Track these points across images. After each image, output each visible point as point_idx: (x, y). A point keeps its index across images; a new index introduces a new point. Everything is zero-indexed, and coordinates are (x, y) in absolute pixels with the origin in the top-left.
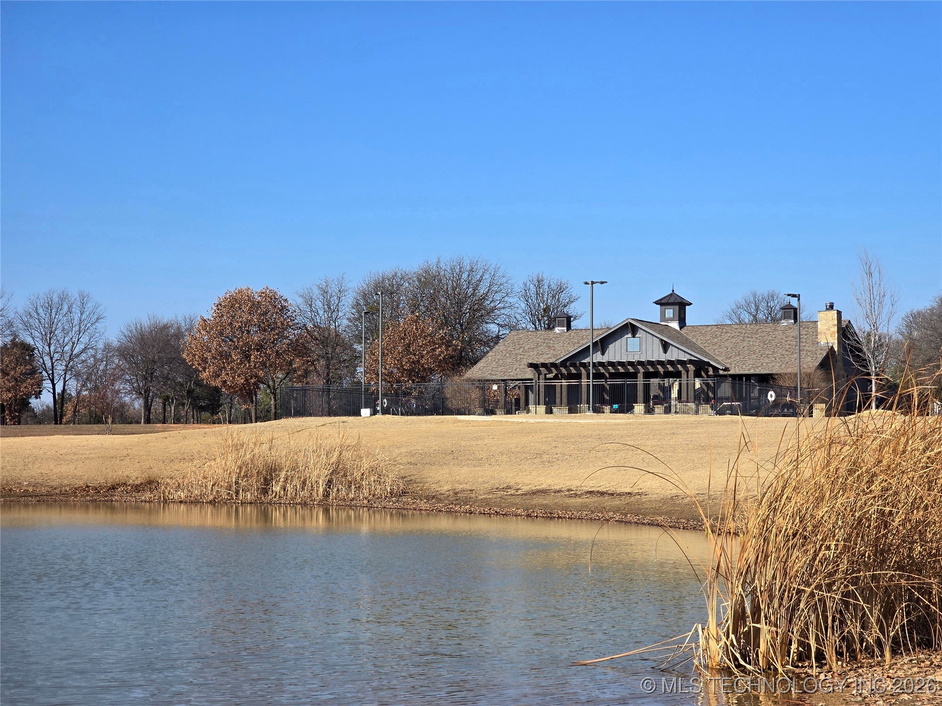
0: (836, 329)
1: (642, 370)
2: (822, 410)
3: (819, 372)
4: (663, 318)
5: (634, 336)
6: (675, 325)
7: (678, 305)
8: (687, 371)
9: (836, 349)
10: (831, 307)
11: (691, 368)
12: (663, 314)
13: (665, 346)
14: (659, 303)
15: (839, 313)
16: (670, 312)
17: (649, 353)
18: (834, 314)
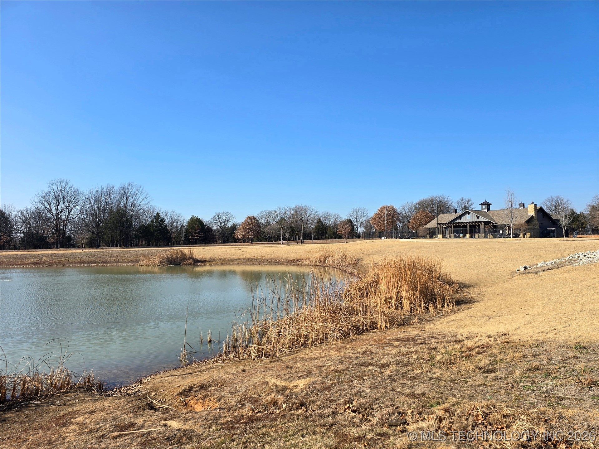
0: (534, 210)
1: (468, 224)
2: (529, 234)
3: (525, 224)
4: (482, 209)
5: (469, 215)
6: (486, 210)
7: (488, 205)
8: (482, 224)
9: (534, 216)
10: (533, 203)
11: (483, 223)
12: (482, 207)
13: (478, 217)
14: (481, 204)
15: (535, 205)
16: (484, 207)
17: (474, 219)
18: (533, 205)
